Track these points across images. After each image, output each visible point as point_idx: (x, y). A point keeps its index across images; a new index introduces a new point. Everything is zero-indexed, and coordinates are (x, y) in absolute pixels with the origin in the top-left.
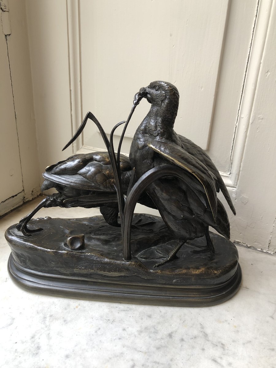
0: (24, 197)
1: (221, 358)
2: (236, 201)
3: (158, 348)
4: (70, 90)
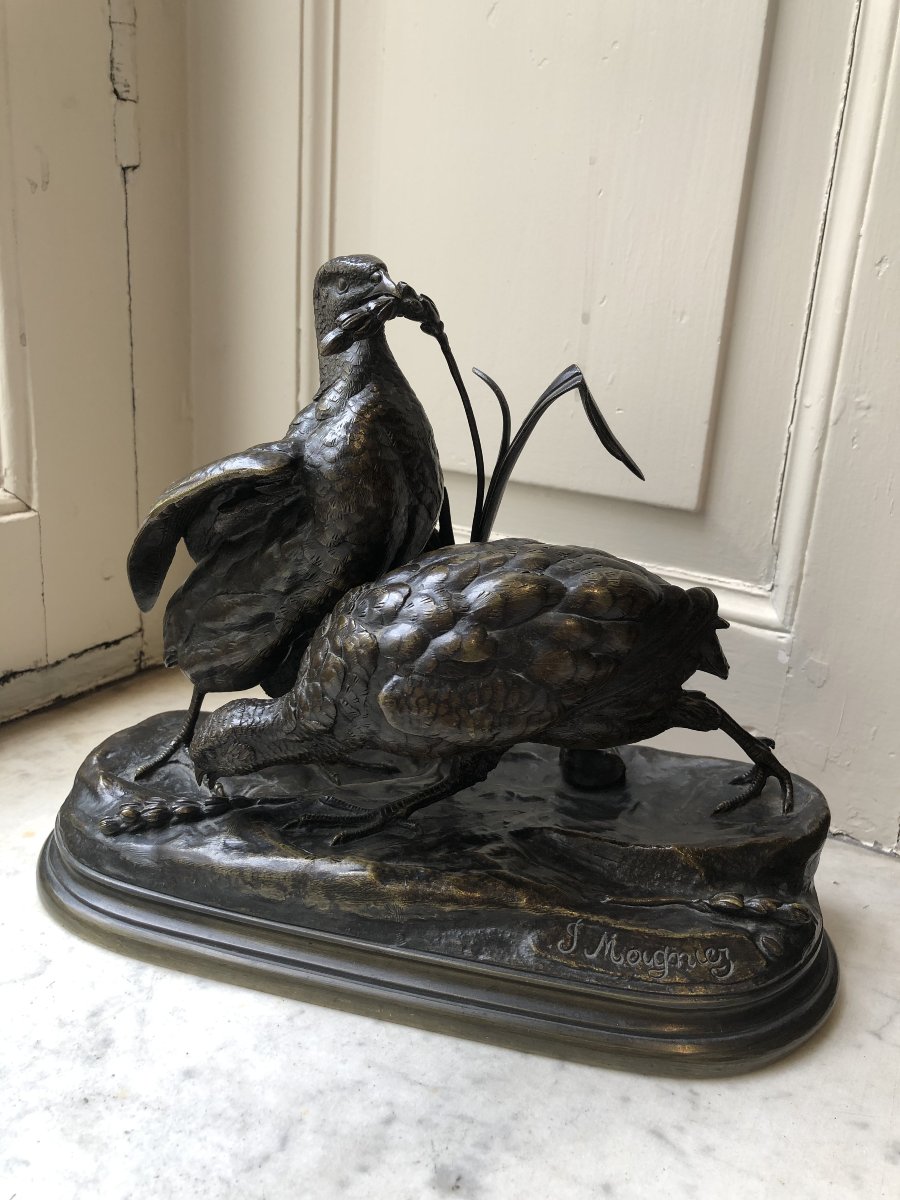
0: (142, 653)
1: (681, 1129)
2: (790, 676)
3: (478, 1082)
4: (298, 331)
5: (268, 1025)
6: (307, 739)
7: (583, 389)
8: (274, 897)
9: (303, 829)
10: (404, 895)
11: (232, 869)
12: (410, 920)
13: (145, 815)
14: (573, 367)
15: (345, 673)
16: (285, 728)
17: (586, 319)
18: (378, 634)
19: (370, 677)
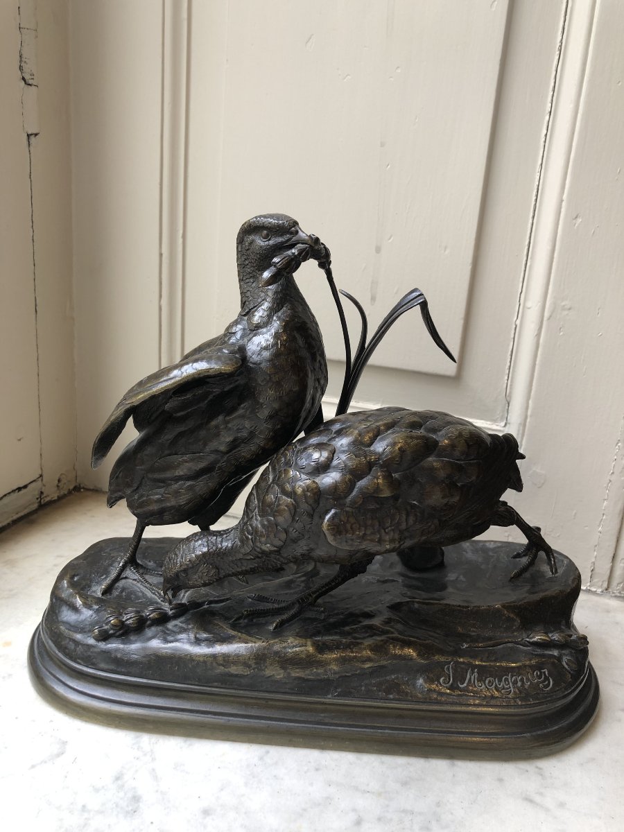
0: (42, 493)
1: (541, 794)
3: (405, 784)
5: (248, 766)
6: (258, 557)
7: (424, 306)
8: (242, 673)
9: (246, 621)
10: (336, 660)
11: (205, 655)
12: (339, 677)
13: (128, 622)
14: (415, 290)
15: (294, 510)
16: (243, 551)
17: (378, 250)
18: (317, 480)
19: (314, 510)
